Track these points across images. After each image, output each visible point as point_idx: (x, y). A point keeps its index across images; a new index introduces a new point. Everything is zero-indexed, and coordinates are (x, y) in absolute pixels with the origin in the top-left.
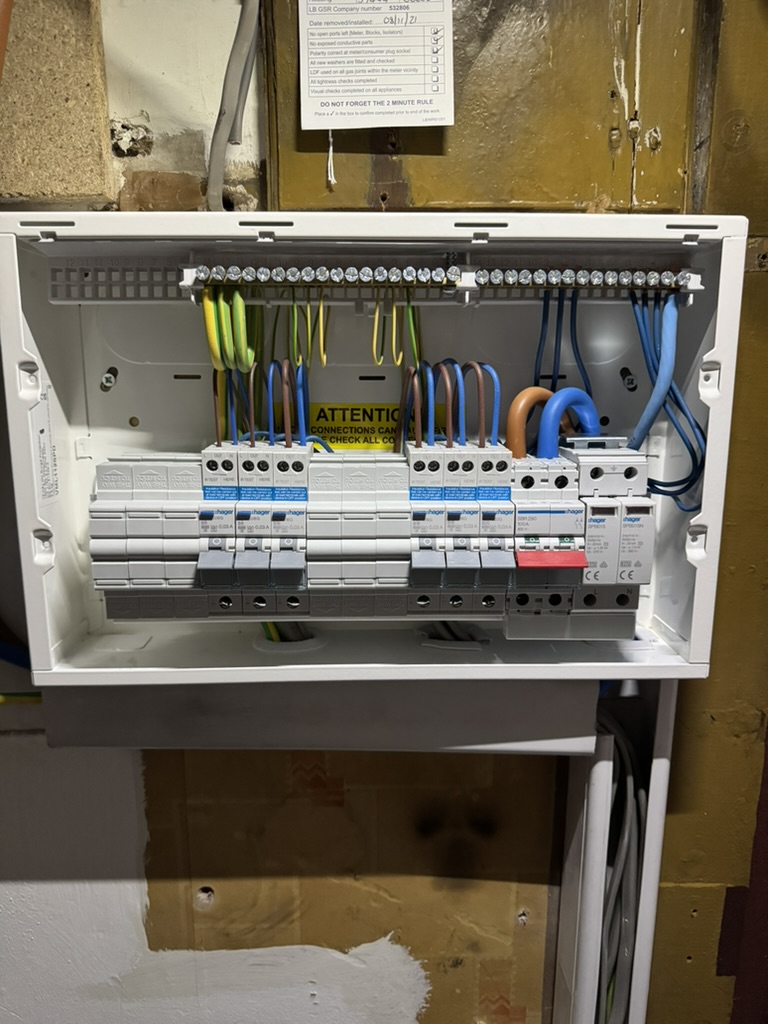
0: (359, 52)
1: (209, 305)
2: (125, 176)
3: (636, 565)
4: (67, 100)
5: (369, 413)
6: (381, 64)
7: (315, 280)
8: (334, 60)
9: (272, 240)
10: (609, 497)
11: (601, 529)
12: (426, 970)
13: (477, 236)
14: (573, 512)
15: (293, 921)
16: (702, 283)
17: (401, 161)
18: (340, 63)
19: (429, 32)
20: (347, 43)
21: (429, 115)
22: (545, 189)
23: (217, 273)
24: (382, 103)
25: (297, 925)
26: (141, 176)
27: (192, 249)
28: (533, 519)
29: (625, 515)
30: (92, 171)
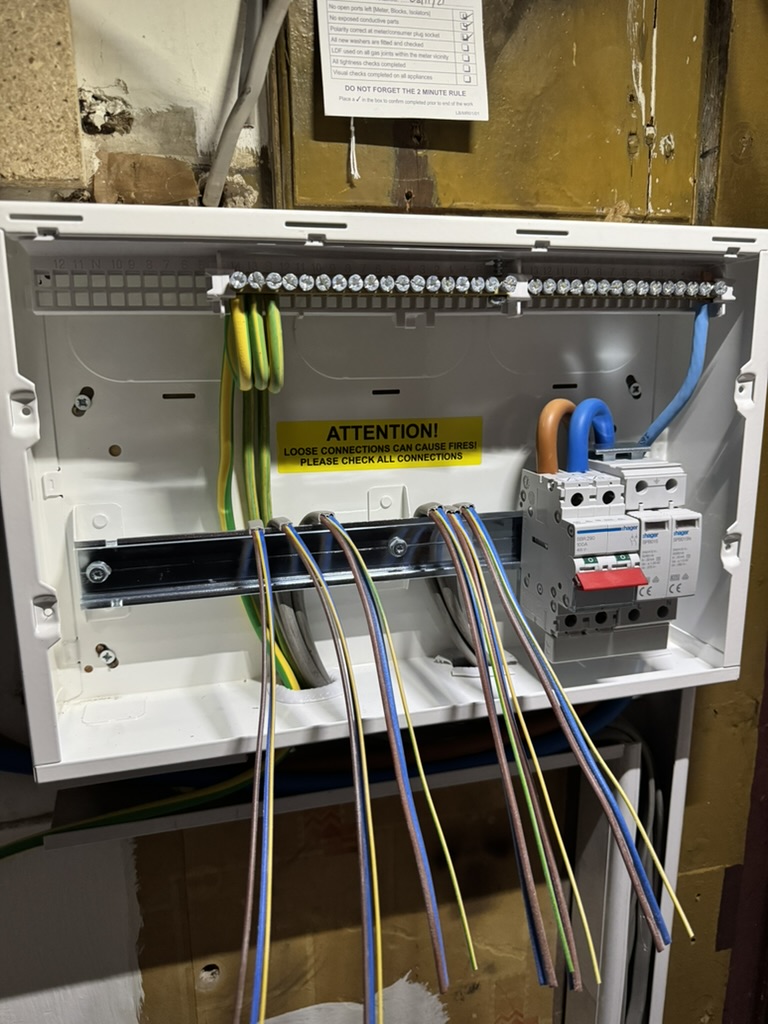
0: (384, 32)
1: (240, 318)
2: (99, 157)
3: (683, 578)
4: (31, 60)
5: (384, 430)
6: (408, 47)
7: (364, 289)
8: (357, 38)
9: (321, 244)
10: (653, 509)
11: (654, 544)
12: (443, 1003)
13: (539, 244)
14: (629, 528)
15: (307, 982)
16: (734, 294)
17: (426, 157)
18: (364, 42)
19: (458, 16)
20: (371, 20)
21: (463, 109)
22: (569, 194)
23: (256, 281)
24: (411, 91)
25: (311, 986)
26: (120, 158)
27: (219, 251)
28: (591, 538)
29: (675, 530)
30: (65, 150)
